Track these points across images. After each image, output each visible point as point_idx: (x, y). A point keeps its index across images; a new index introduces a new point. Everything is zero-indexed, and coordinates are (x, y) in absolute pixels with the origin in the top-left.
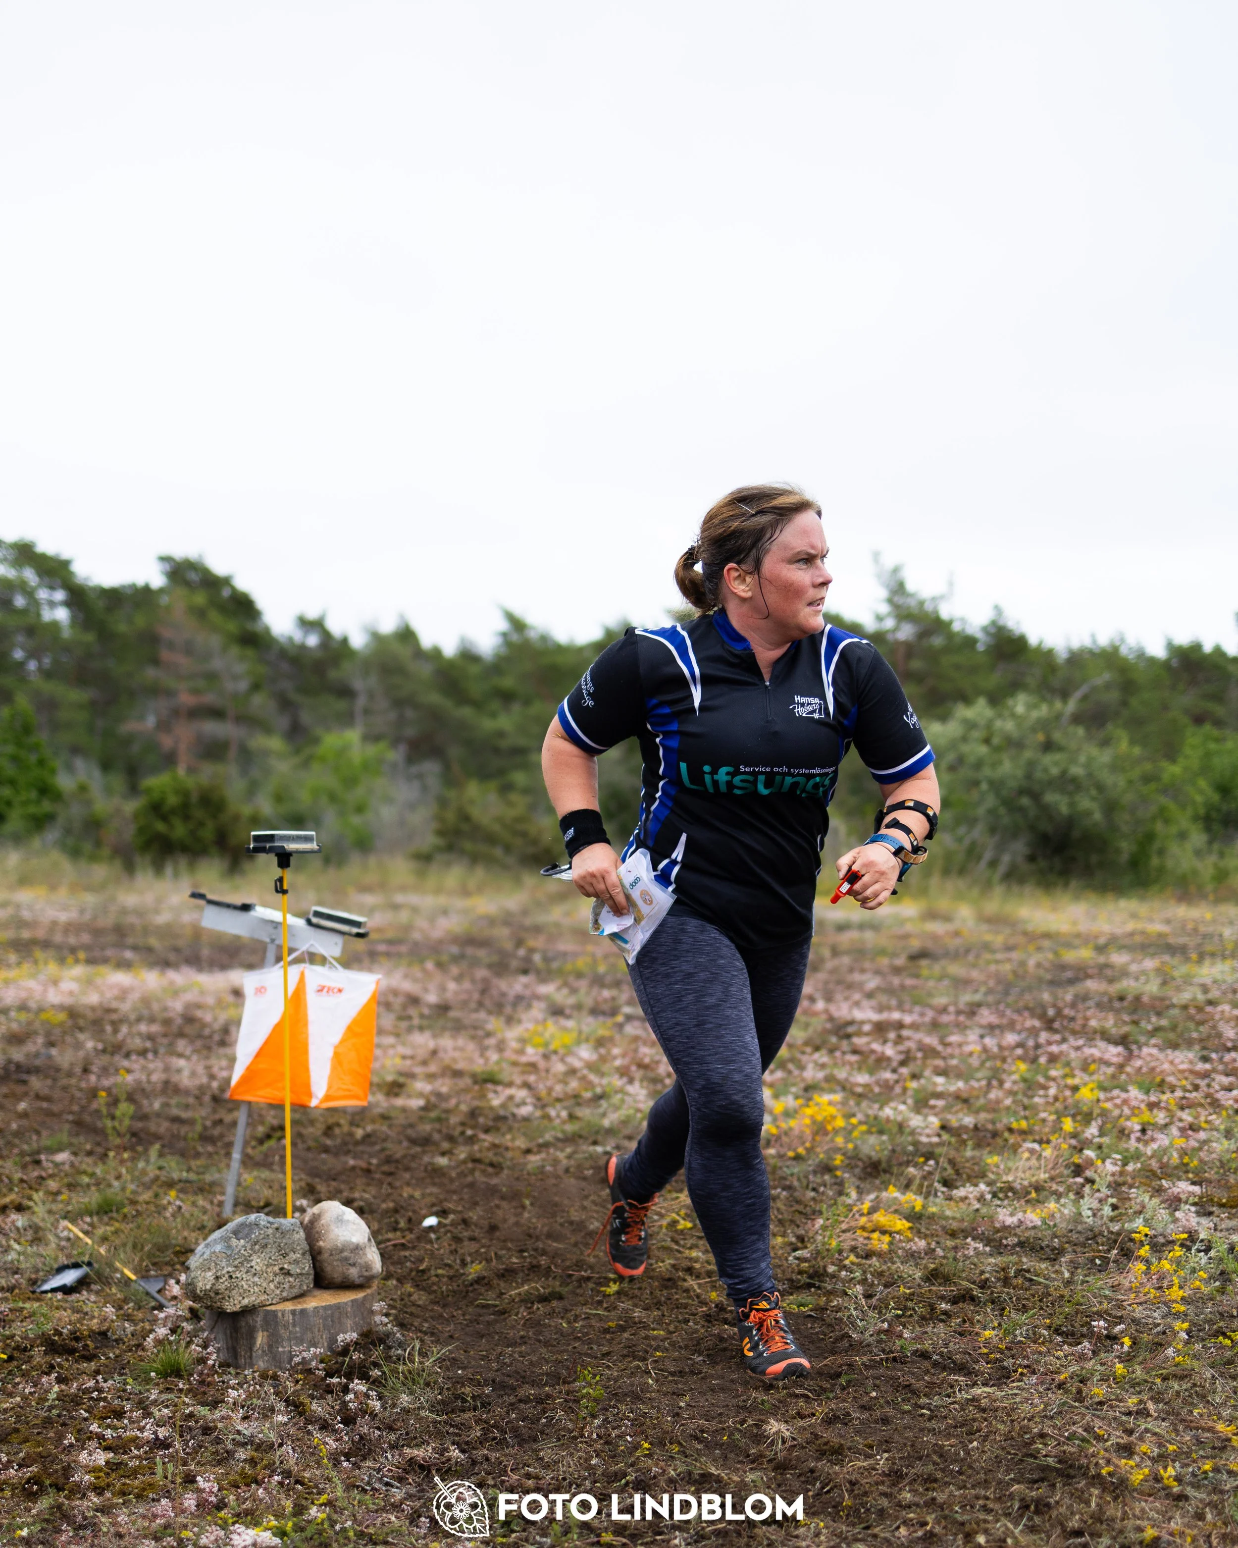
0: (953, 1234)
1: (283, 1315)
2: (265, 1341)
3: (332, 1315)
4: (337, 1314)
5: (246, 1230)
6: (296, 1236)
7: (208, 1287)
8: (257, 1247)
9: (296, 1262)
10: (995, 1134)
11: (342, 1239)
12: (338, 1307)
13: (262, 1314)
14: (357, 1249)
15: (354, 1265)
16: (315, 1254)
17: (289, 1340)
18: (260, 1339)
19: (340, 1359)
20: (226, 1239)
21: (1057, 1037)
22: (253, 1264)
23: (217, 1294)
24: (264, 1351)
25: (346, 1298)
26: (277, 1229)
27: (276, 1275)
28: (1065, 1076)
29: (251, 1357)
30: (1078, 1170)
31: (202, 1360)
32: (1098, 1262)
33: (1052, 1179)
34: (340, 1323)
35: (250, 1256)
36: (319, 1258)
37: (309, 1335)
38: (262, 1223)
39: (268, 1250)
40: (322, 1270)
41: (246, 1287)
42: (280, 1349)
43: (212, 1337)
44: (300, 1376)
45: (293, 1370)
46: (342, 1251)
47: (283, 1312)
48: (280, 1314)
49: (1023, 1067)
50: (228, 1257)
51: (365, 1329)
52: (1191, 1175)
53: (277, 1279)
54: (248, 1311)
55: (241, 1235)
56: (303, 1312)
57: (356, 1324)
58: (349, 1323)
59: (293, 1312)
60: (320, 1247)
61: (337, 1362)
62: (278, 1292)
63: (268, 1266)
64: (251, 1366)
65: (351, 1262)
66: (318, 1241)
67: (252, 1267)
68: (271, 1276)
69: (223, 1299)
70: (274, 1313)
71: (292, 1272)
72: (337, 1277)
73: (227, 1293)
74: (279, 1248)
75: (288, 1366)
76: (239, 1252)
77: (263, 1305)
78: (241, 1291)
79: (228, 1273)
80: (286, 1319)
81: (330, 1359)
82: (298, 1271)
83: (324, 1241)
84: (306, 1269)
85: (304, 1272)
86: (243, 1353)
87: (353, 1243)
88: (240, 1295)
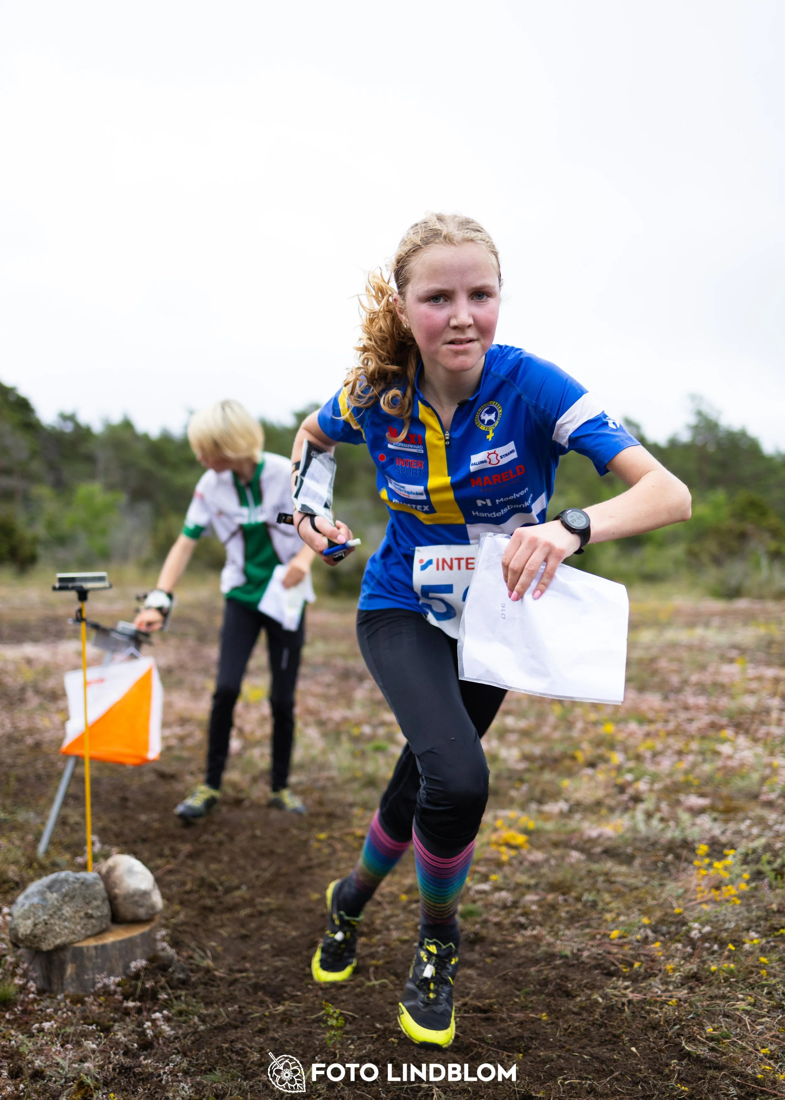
0: (555, 844)
1: (88, 951)
2: (74, 971)
3: (126, 947)
4: (129, 946)
5: (58, 886)
6: (98, 888)
7: (28, 932)
8: (67, 899)
9: (98, 907)
11: (133, 886)
12: (130, 940)
13: (70, 950)
14: (145, 894)
15: (142, 906)
16: (112, 899)
17: (93, 969)
18: (70, 970)
19: (133, 982)
20: (41, 893)
22: (64, 912)
23: (35, 937)
24: (72, 980)
25: (136, 932)
26: (82, 883)
27: (81, 918)
29: (62, 984)
31: (23, 989)
34: (132, 953)
35: (61, 905)
36: (115, 902)
37: (108, 965)
38: (71, 879)
39: (76, 900)
40: (118, 911)
41: (58, 930)
43: (31, 968)
44: (102, 999)
45: (97, 995)
46: (133, 896)
47: (88, 948)
48: (85, 950)
50: (44, 907)
51: (151, 956)
53: (83, 922)
54: (60, 948)
55: (54, 889)
56: (104, 947)
57: (144, 952)
58: (139, 951)
59: (96, 948)
60: (116, 894)
61: (131, 986)
62: (83, 931)
63: (76, 912)
64: (63, 991)
65: (140, 904)
66: (114, 888)
67: (63, 914)
68: (78, 920)
69: (40, 940)
70: (81, 949)
71: (95, 915)
72: (129, 916)
73: (44, 936)
74: (84, 898)
75: (92, 990)
76: (53, 904)
77: (72, 943)
78: (55, 934)
79: (44, 920)
80: (90, 952)
81: (126, 984)
82: (99, 914)
83: (119, 889)
84: (105, 912)
85: (103, 915)
86: (56, 981)
87: (142, 890)
88: (54, 936)
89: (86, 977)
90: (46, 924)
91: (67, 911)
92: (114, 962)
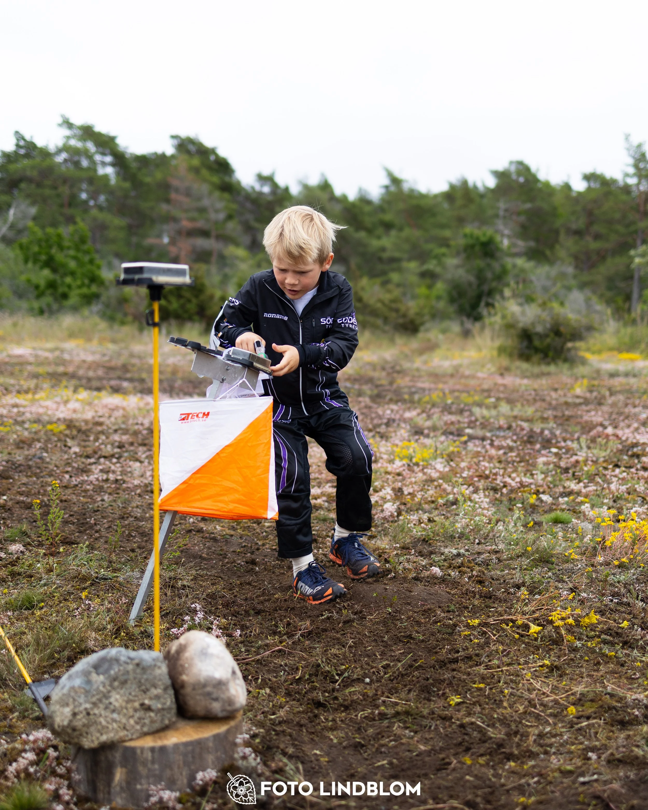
1: (142, 753)
2: (124, 777)
3: (193, 751)
4: (198, 750)
5: (106, 666)
6: (158, 672)
7: (66, 723)
8: (116, 684)
9: (157, 697)
11: (205, 674)
12: (199, 743)
13: (120, 750)
14: (220, 684)
15: (216, 699)
16: (177, 687)
17: (148, 777)
18: (119, 775)
19: (198, 800)
20: (86, 674)
22: (112, 700)
23: (74, 729)
24: (122, 788)
25: (209, 732)
26: (138, 665)
27: (136, 710)
29: (109, 793)
34: (201, 758)
35: (109, 692)
36: (182, 691)
37: (168, 773)
38: (123, 659)
39: (128, 685)
40: (185, 703)
41: (104, 723)
43: (74, 768)
46: (205, 685)
47: (142, 749)
48: (139, 751)
50: (87, 692)
51: (226, 764)
53: (137, 715)
54: (108, 747)
55: (101, 670)
56: (163, 749)
57: (218, 758)
58: (210, 758)
59: (152, 750)
60: (183, 681)
61: (194, 804)
62: (138, 727)
63: (128, 701)
64: (109, 801)
65: (214, 696)
66: (181, 674)
67: (110, 703)
68: (131, 712)
69: (81, 735)
70: (133, 750)
71: (153, 707)
72: (200, 710)
73: (85, 729)
74: (140, 684)
75: (144, 804)
76: (98, 688)
77: (123, 741)
78: (99, 727)
79: (86, 709)
80: (145, 755)
81: (188, 801)
82: (159, 706)
83: (187, 675)
84: (168, 703)
85: (165, 707)
86: (102, 788)
87: (215, 679)
88: (99, 731)
89: (139, 787)
90: (88, 714)
91: (117, 699)
92: (176, 770)
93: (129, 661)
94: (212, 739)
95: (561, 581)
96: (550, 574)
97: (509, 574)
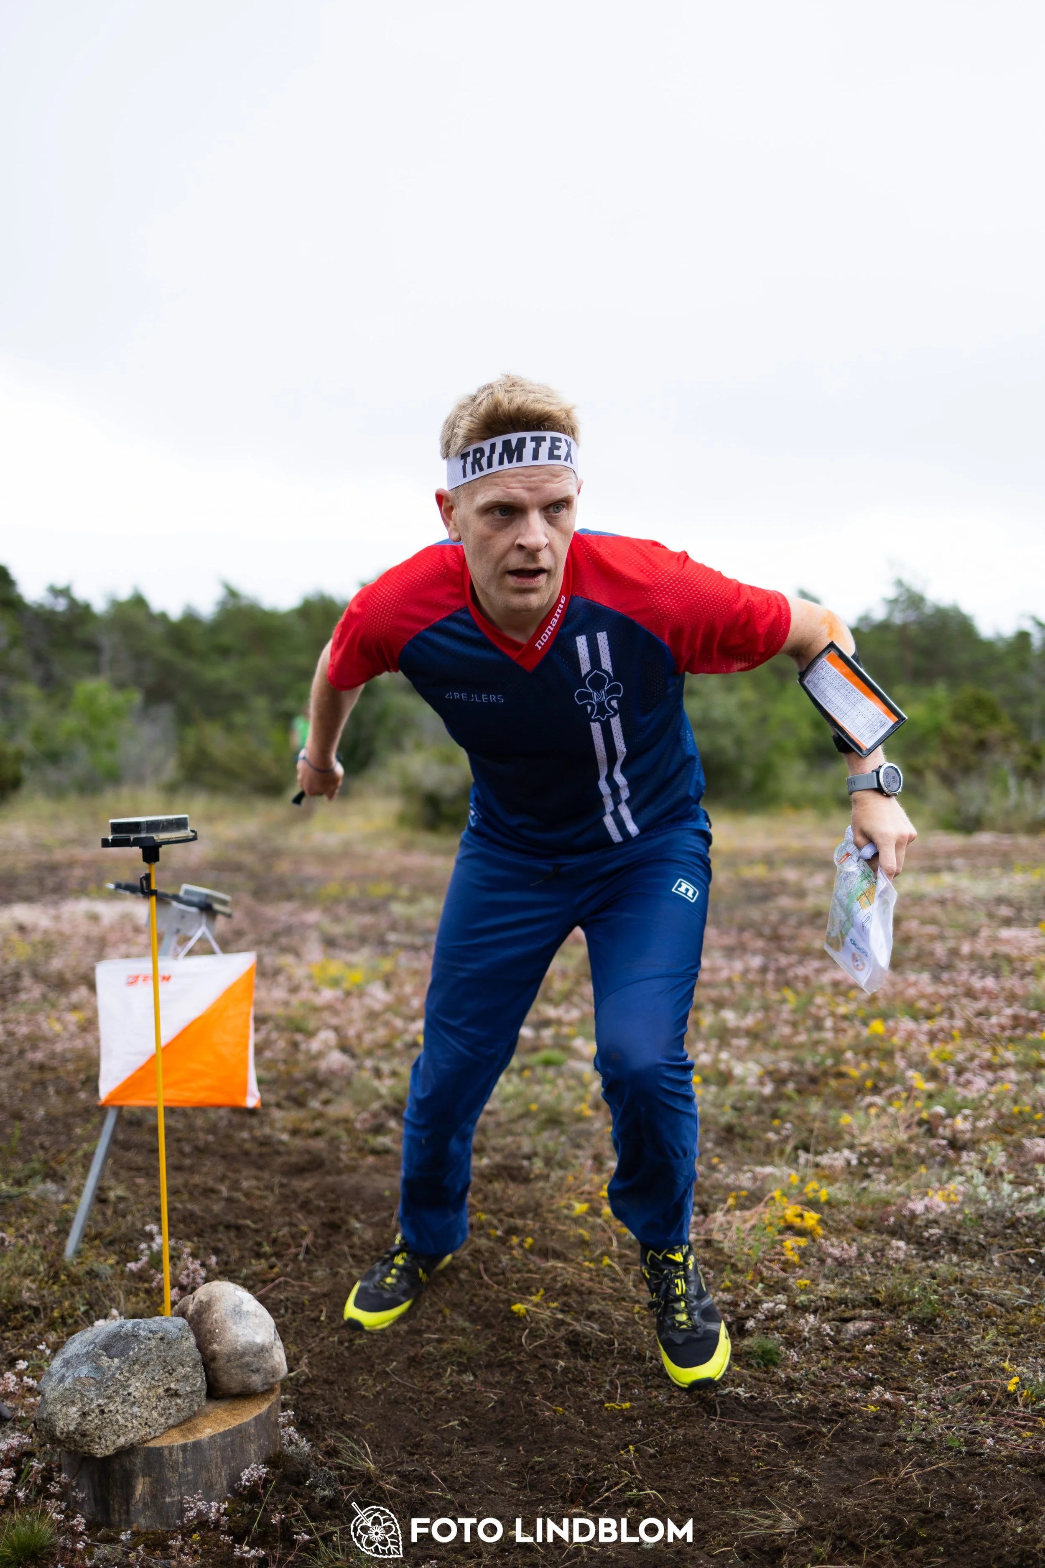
0: (862, 1226)
1: (171, 1454)
2: (147, 1489)
3: (233, 1441)
4: (238, 1441)
5: (120, 1345)
6: (186, 1344)
7: (72, 1428)
8: (136, 1367)
9: (186, 1377)
10: (813, 1080)
11: (242, 1340)
12: (238, 1431)
13: (142, 1454)
14: (262, 1351)
15: (256, 1371)
16: (208, 1362)
17: (179, 1486)
18: (141, 1487)
19: (248, 1507)
20: (92, 1356)
21: (794, 958)
22: (131, 1390)
23: (84, 1435)
24: (145, 1504)
25: (249, 1413)
26: (162, 1339)
27: (159, 1398)
28: (829, 1004)
29: (128, 1512)
30: (930, 1127)
31: (64, 1528)
32: (1032, 1261)
33: (911, 1140)
34: (243, 1451)
35: (128, 1379)
36: (212, 1365)
37: (205, 1475)
38: (142, 1333)
39: (150, 1368)
40: (216, 1380)
41: (121, 1421)
42: (168, 1500)
43: (74, 1484)
44: (196, 1540)
45: (187, 1532)
46: (243, 1355)
47: (171, 1449)
48: (166, 1452)
49: (789, 994)
50: (98, 1383)
51: (272, 1455)
52: (1035, 1128)
53: (162, 1404)
54: (126, 1452)
55: (113, 1351)
56: (197, 1445)
57: (260, 1447)
58: (252, 1448)
59: (184, 1448)
60: (214, 1352)
61: (245, 1516)
62: (163, 1420)
63: (149, 1389)
64: (129, 1524)
65: (254, 1368)
66: (211, 1344)
67: (129, 1394)
68: (154, 1402)
69: (92, 1441)
70: (159, 1451)
71: (181, 1391)
72: (235, 1387)
73: (98, 1432)
74: (165, 1364)
75: (178, 1522)
76: (112, 1377)
77: (145, 1441)
78: (116, 1427)
79: (99, 1406)
80: (173, 1458)
81: (236, 1513)
82: (188, 1389)
83: (219, 1344)
84: (198, 1384)
85: (195, 1389)
86: (116, 1507)
87: (257, 1344)
88: (115, 1433)
90: (102, 1412)
91: (137, 1388)
92: (214, 1471)
93: (151, 1335)
94: (253, 1423)
95: (579, 1146)
96: (563, 1139)
97: (514, 1142)
